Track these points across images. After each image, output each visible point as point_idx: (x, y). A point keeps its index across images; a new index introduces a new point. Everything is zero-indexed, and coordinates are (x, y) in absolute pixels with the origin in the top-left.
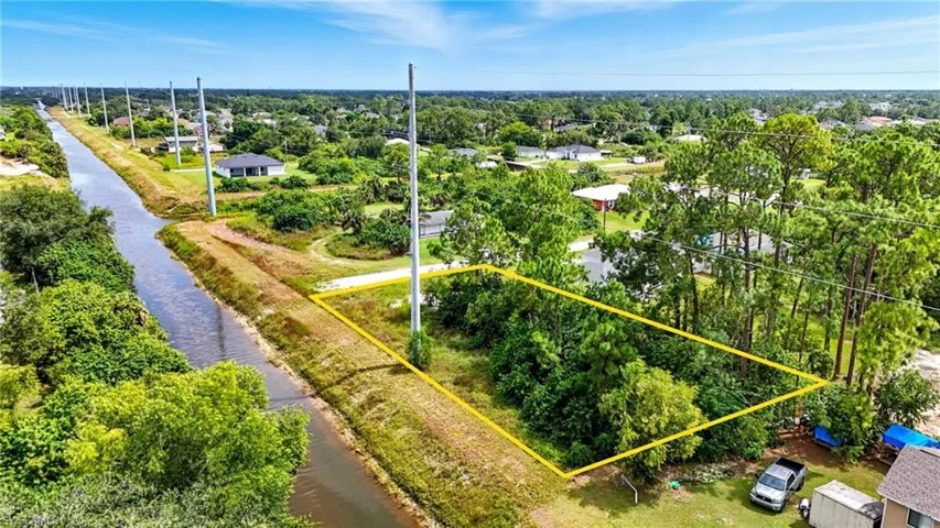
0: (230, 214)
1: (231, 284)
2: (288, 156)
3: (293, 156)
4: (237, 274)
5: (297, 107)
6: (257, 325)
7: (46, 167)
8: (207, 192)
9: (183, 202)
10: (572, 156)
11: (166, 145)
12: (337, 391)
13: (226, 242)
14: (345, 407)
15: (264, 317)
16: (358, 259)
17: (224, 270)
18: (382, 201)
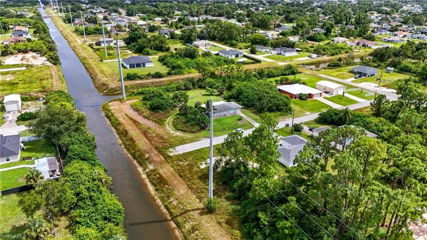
0: (131, 98)
1: (135, 148)
2: (153, 51)
3: (156, 51)
4: (137, 142)
5: (156, 12)
6: (146, 174)
7: (51, 60)
8: (120, 80)
9: (110, 87)
10: (282, 53)
11: (100, 42)
12: (180, 219)
13: (131, 119)
14: (183, 230)
15: (149, 170)
16: (186, 132)
17: (131, 139)
18: (196, 88)
